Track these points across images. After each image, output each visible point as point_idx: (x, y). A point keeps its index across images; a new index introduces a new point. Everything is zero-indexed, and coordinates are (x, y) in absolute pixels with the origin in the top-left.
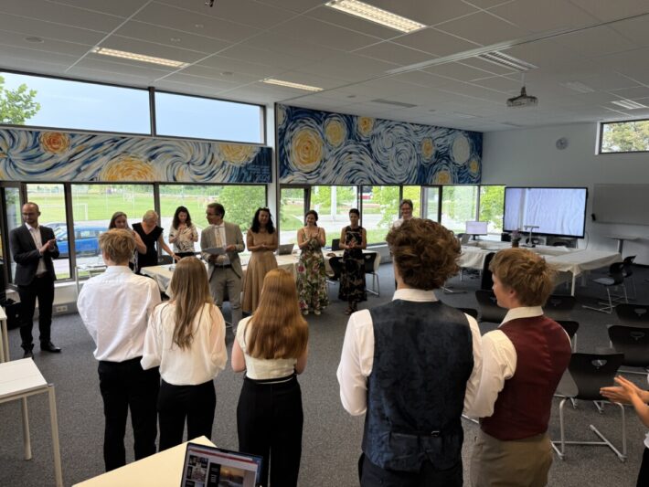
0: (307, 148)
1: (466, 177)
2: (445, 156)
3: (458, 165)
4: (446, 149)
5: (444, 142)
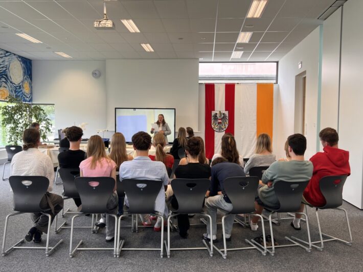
1: (21, 95)
2: (4, 75)
3: (15, 84)
4: (4, 69)
5: (3, 62)
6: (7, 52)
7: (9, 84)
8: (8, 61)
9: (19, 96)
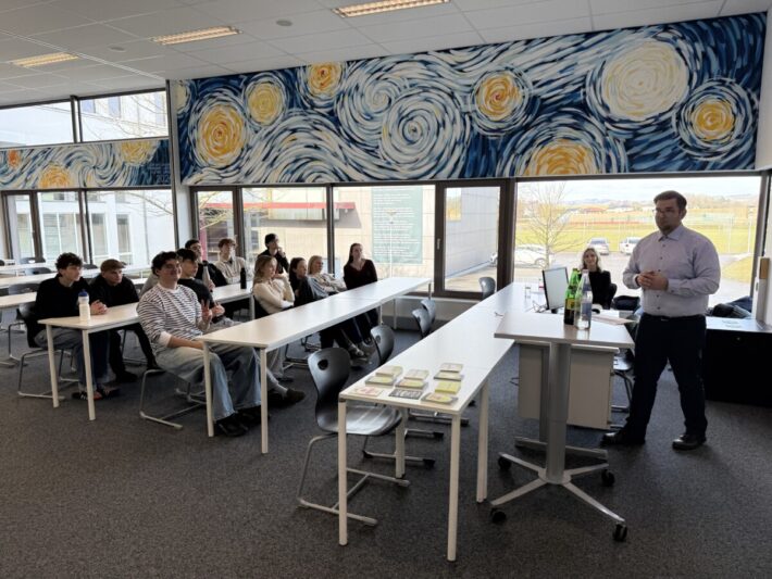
0: (220, 133)
1: (669, 151)
2: (567, 106)
3: (628, 121)
4: (570, 89)
5: (561, 72)
6: (588, 35)
7: (594, 126)
8: (590, 63)
9: (656, 155)
